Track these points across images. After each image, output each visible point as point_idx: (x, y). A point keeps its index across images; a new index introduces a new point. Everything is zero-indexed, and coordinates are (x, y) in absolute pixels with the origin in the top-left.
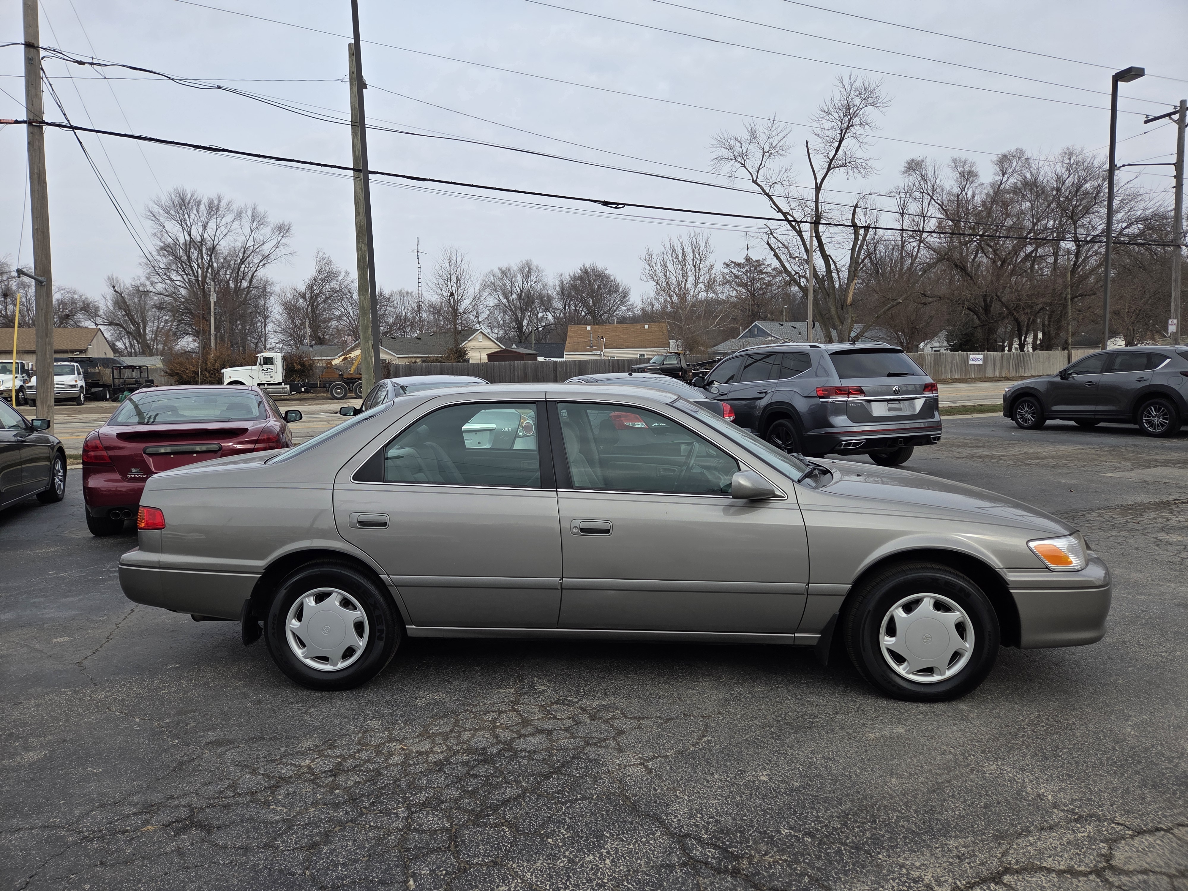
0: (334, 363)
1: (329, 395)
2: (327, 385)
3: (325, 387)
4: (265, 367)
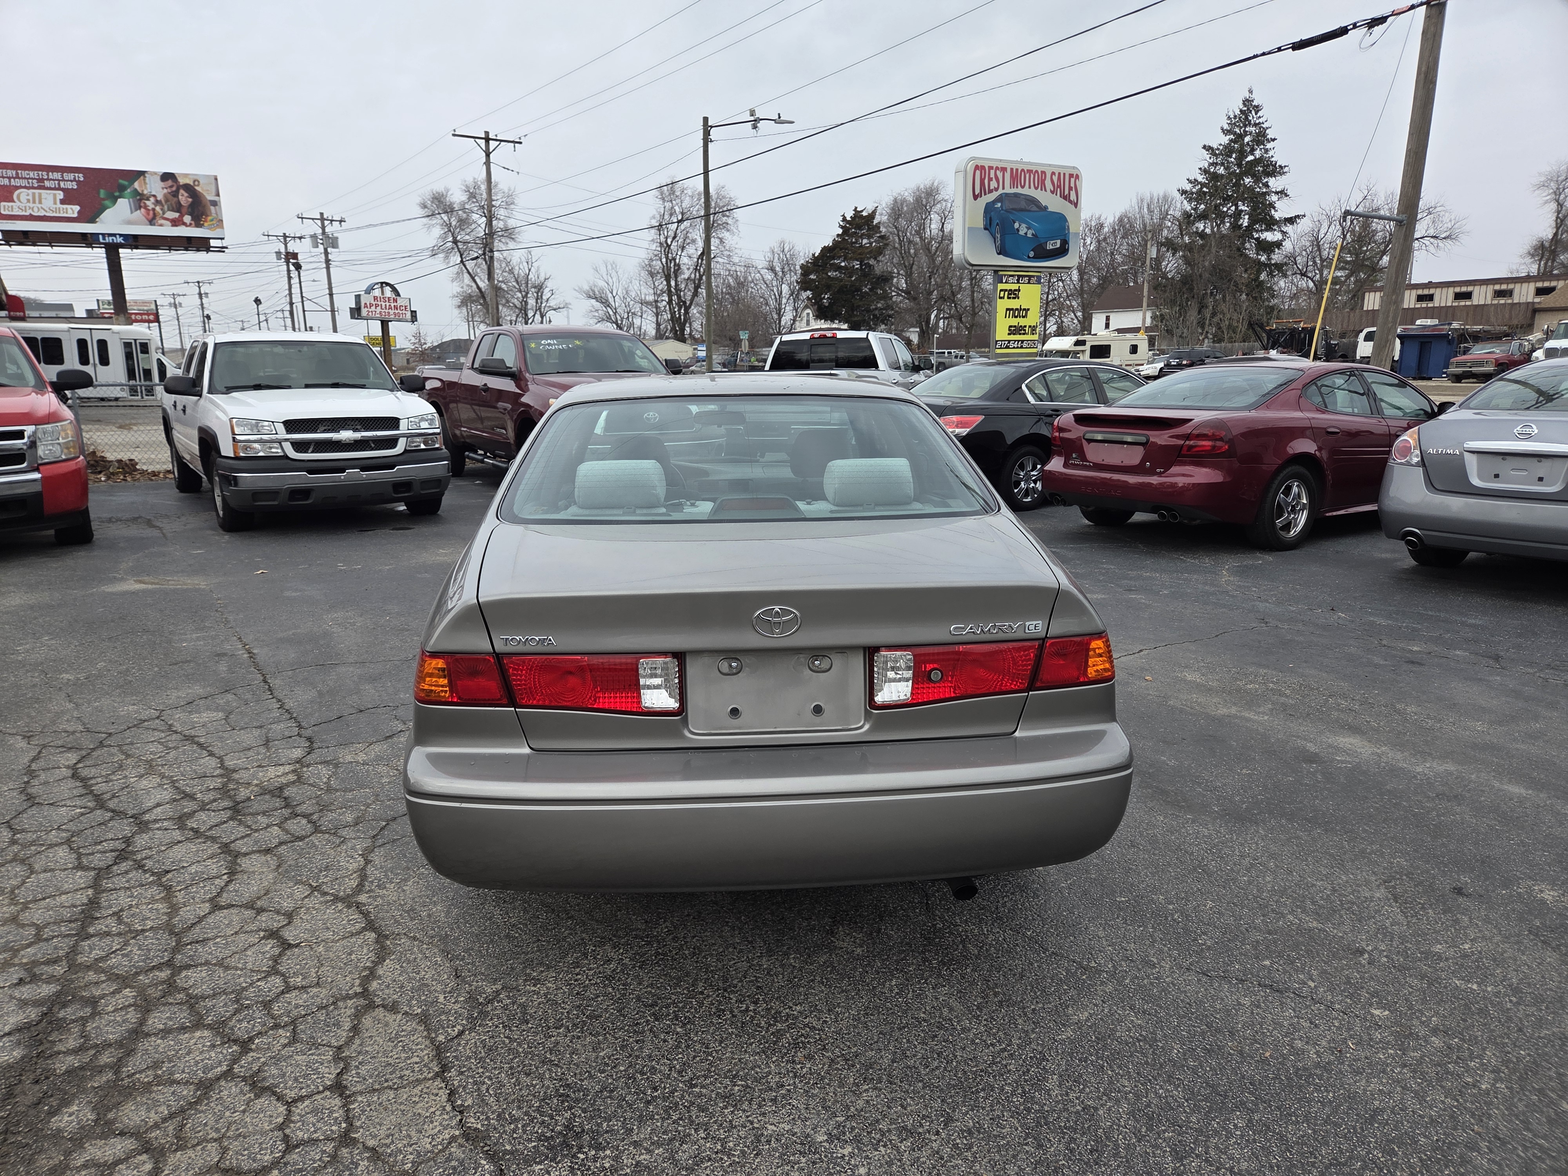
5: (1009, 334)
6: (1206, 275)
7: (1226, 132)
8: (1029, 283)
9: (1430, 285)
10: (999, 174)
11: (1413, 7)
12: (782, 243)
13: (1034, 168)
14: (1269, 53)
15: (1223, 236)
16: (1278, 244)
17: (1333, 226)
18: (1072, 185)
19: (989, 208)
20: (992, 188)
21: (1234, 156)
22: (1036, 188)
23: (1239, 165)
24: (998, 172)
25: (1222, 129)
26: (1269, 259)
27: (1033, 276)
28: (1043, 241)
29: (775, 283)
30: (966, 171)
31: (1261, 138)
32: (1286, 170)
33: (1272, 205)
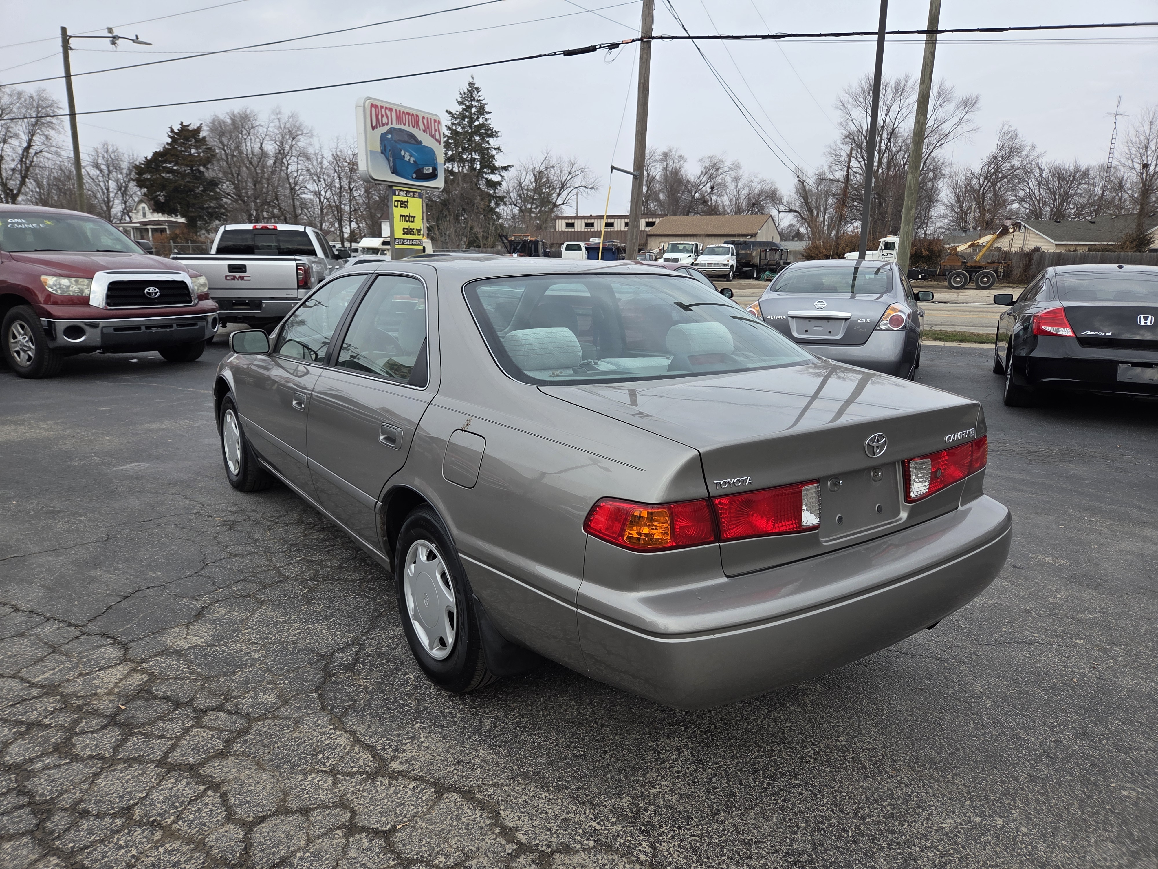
0: (958, 249)
1: (946, 283)
2: (947, 273)
3: (944, 275)
4: (886, 252)
5: (404, 234)
6: (458, 200)
7: (461, 103)
8: (413, 197)
9: (591, 217)
10: (388, 113)
11: (633, 41)
12: (105, 145)
13: (411, 112)
14: (549, 55)
15: (465, 175)
16: (499, 183)
17: (528, 175)
18: (437, 128)
19: (383, 137)
20: (384, 122)
21: (466, 120)
22: (414, 127)
23: (471, 127)
24: (387, 111)
25: (458, 102)
26: (495, 192)
27: (416, 192)
28: (421, 167)
29: (101, 179)
30: (364, 107)
31: (482, 110)
32: (499, 134)
33: (493, 157)
